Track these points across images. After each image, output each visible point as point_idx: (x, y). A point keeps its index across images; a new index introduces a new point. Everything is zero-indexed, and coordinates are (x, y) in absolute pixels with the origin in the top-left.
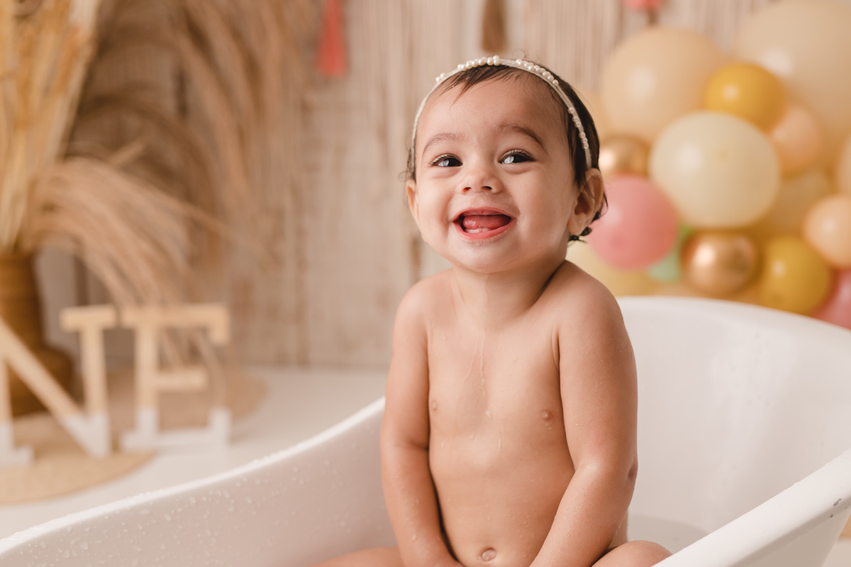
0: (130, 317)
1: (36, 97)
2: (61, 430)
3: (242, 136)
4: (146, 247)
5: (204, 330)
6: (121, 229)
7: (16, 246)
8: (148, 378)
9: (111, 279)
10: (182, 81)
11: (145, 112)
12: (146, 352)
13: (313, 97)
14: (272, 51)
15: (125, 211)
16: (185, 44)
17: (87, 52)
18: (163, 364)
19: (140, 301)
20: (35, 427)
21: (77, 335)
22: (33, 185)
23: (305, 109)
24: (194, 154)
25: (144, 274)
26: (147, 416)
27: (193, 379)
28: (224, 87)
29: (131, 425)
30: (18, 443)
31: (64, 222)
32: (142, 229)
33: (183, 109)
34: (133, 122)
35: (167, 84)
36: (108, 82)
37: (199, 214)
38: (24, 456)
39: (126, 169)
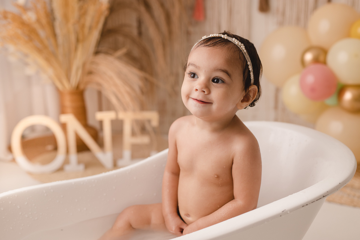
0: (122, 115)
1: (86, 30)
2: (94, 158)
3: (164, 45)
4: (128, 89)
5: (149, 121)
6: (118, 82)
7: (78, 87)
8: (128, 139)
9: (114, 100)
10: (140, 23)
11: (127, 36)
12: (127, 129)
13: (191, 29)
14: (176, 11)
15: (119, 74)
16: (142, 9)
17: (106, 13)
18: (133, 134)
19: (125, 110)
20: (85, 156)
21: (101, 123)
22: (84, 65)
23: (188, 33)
24: (145, 51)
25: (127, 99)
26: (127, 153)
27: (144, 140)
28: (157, 26)
29: (121, 157)
30: (79, 162)
31: (96, 78)
32: (126, 82)
33: (140, 33)
34: (121, 39)
35: (134, 24)
36: (112, 24)
37: (147, 76)
38: (81, 167)
39: (119, 58)
